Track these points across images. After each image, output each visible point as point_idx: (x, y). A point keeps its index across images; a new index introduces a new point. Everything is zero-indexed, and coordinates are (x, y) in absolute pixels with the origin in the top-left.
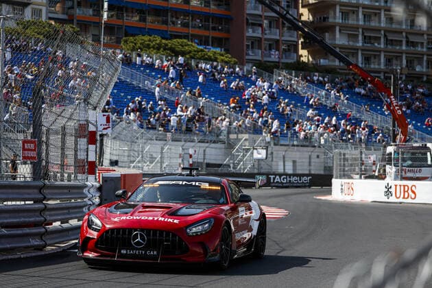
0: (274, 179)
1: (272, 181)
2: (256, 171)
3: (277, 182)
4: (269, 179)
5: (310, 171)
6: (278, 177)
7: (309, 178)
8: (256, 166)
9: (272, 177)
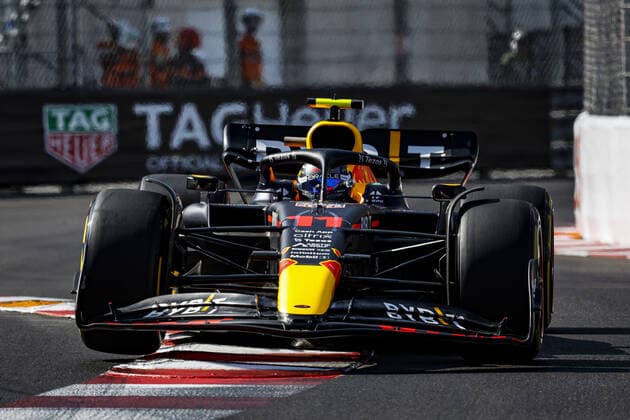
0: (168, 123)
1: (153, 139)
2: (41, 77)
3: (190, 147)
4: (131, 129)
5: (402, 62)
6: (189, 112)
7: (396, 113)
8: (49, 46)
9: (153, 112)
